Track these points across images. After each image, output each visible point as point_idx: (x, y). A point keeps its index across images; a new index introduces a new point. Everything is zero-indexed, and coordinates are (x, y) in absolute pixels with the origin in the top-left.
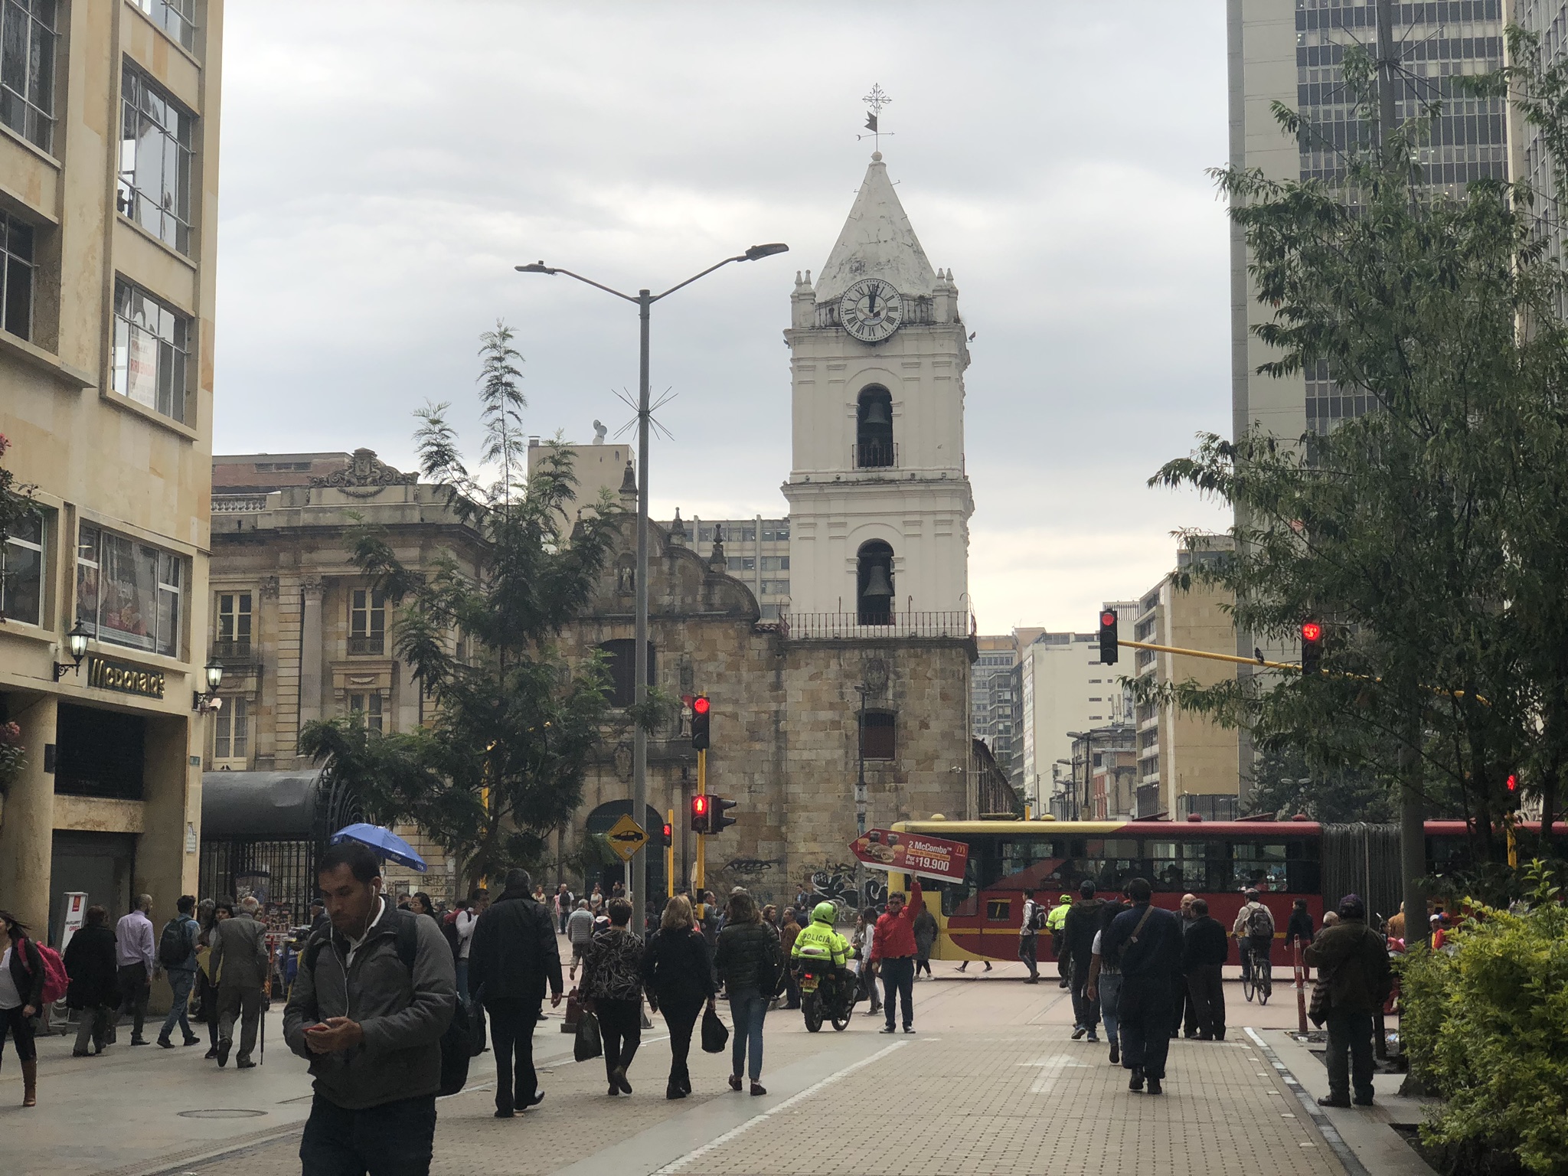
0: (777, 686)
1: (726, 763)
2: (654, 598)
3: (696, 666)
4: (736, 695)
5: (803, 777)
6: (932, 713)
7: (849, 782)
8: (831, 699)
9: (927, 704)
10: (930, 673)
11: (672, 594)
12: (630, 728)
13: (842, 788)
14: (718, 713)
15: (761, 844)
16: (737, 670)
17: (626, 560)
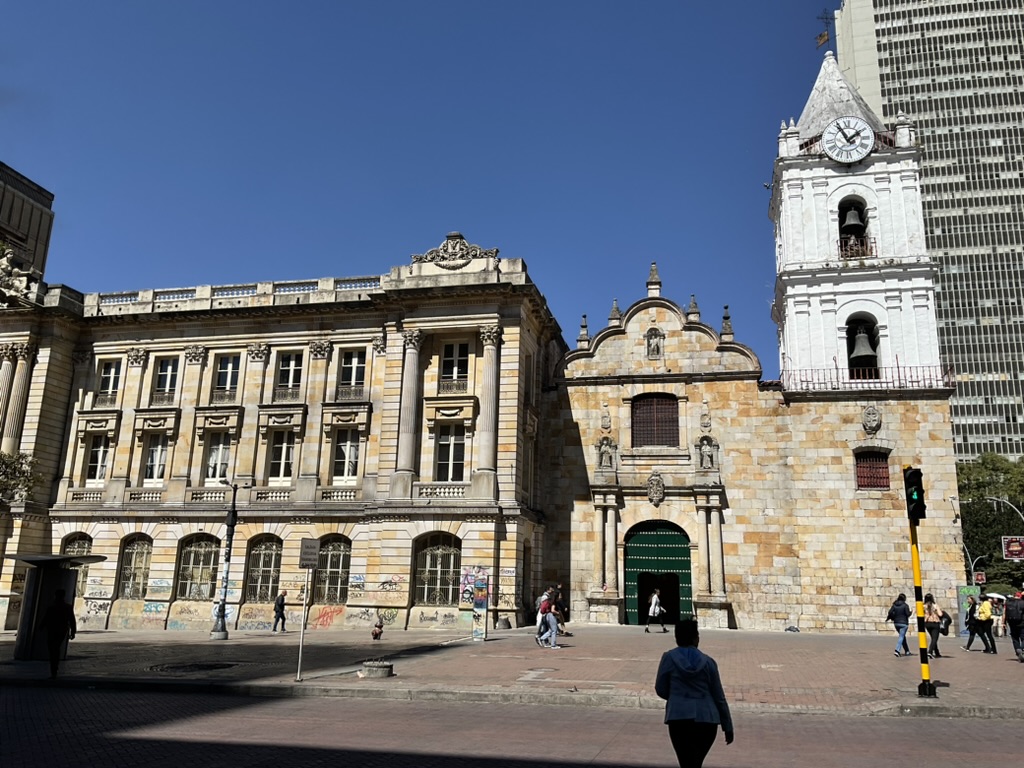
0: (783, 428)
1: (742, 491)
2: (676, 361)
3: (713, 413)
4: (748, 436)
5: (810, 503)
6: (923, 450)
7: (853, 508)
8: (831, 438)
9: (919, 443)
10: (918, 418)
11: (691, 358)
12: (660, 462)
13: (846, 513)
14: (733, 450)
15: (776, 559)
16: (748, 416)
17: (653, 333)
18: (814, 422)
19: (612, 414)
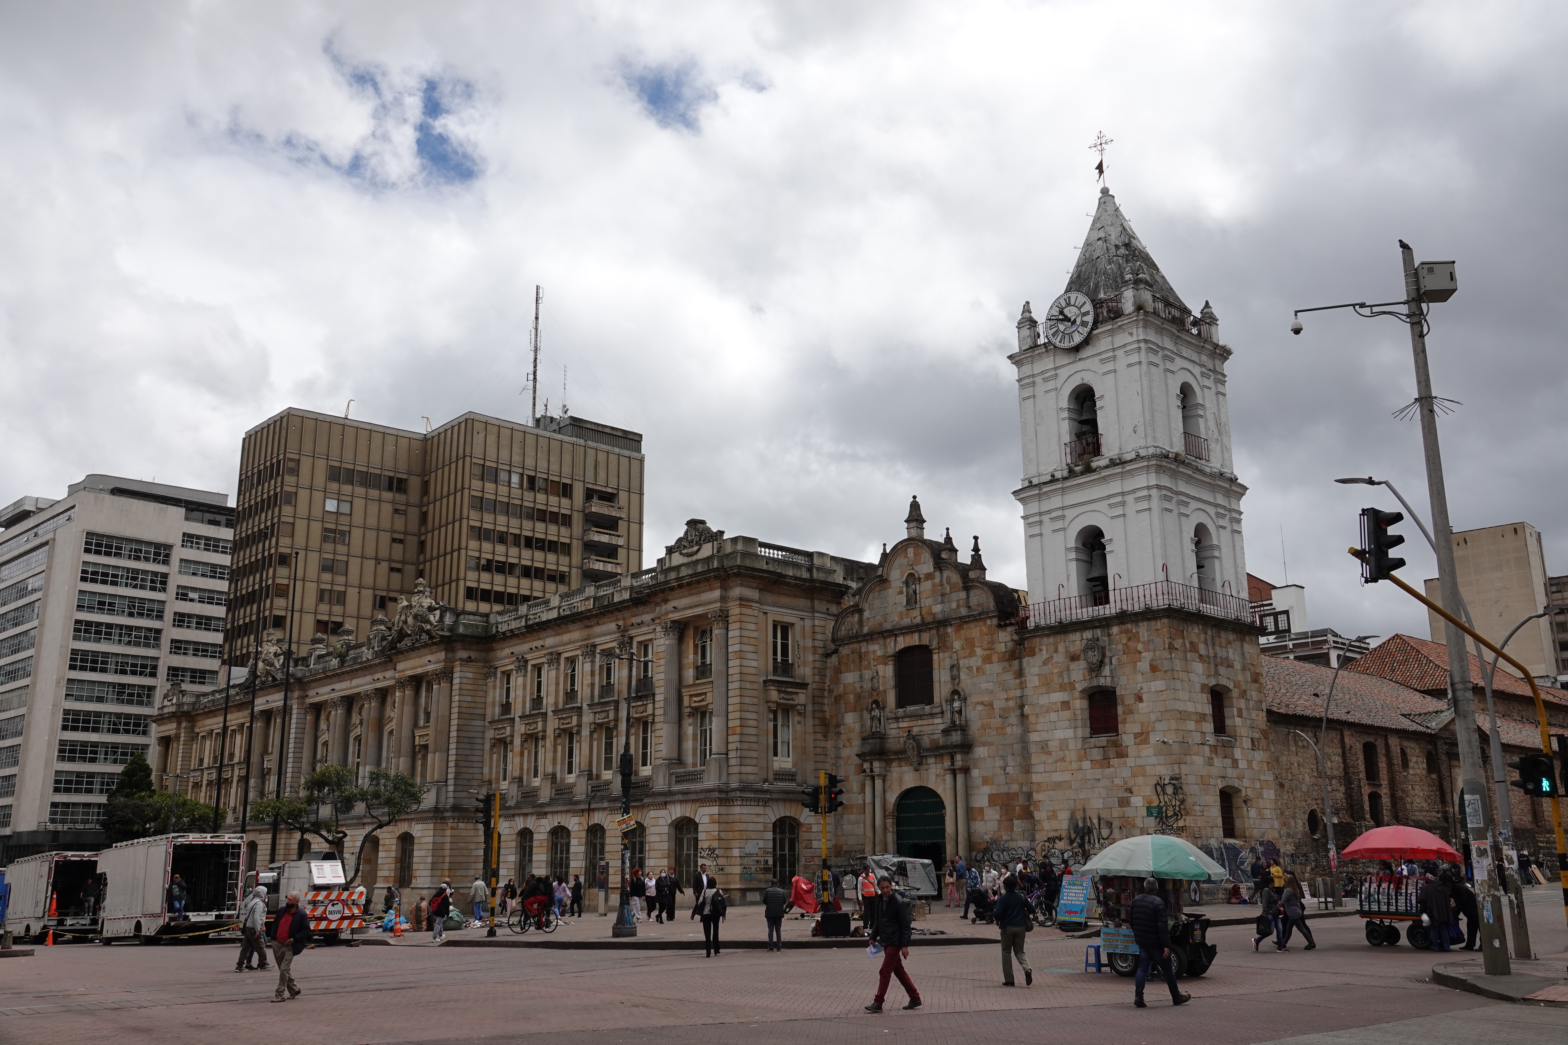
0: (1020, 674)
1: (986, 748)
2: (930, 607)
3: (961, 662)
4: (990, 686)
5: (1043, 757)
6: (1144, 685)
7: (1080, 760)
8: (1060, 681)
9: (1139, 678)
10: (1140, 647)
11: (942, 602)
12: (920, 722)
13: (1074, 766)
14: (978, 703)
15: (1016, 822)
16: (991, 663)
17: (912, 579)
18: (1045, 663)
19: (880, 674)
